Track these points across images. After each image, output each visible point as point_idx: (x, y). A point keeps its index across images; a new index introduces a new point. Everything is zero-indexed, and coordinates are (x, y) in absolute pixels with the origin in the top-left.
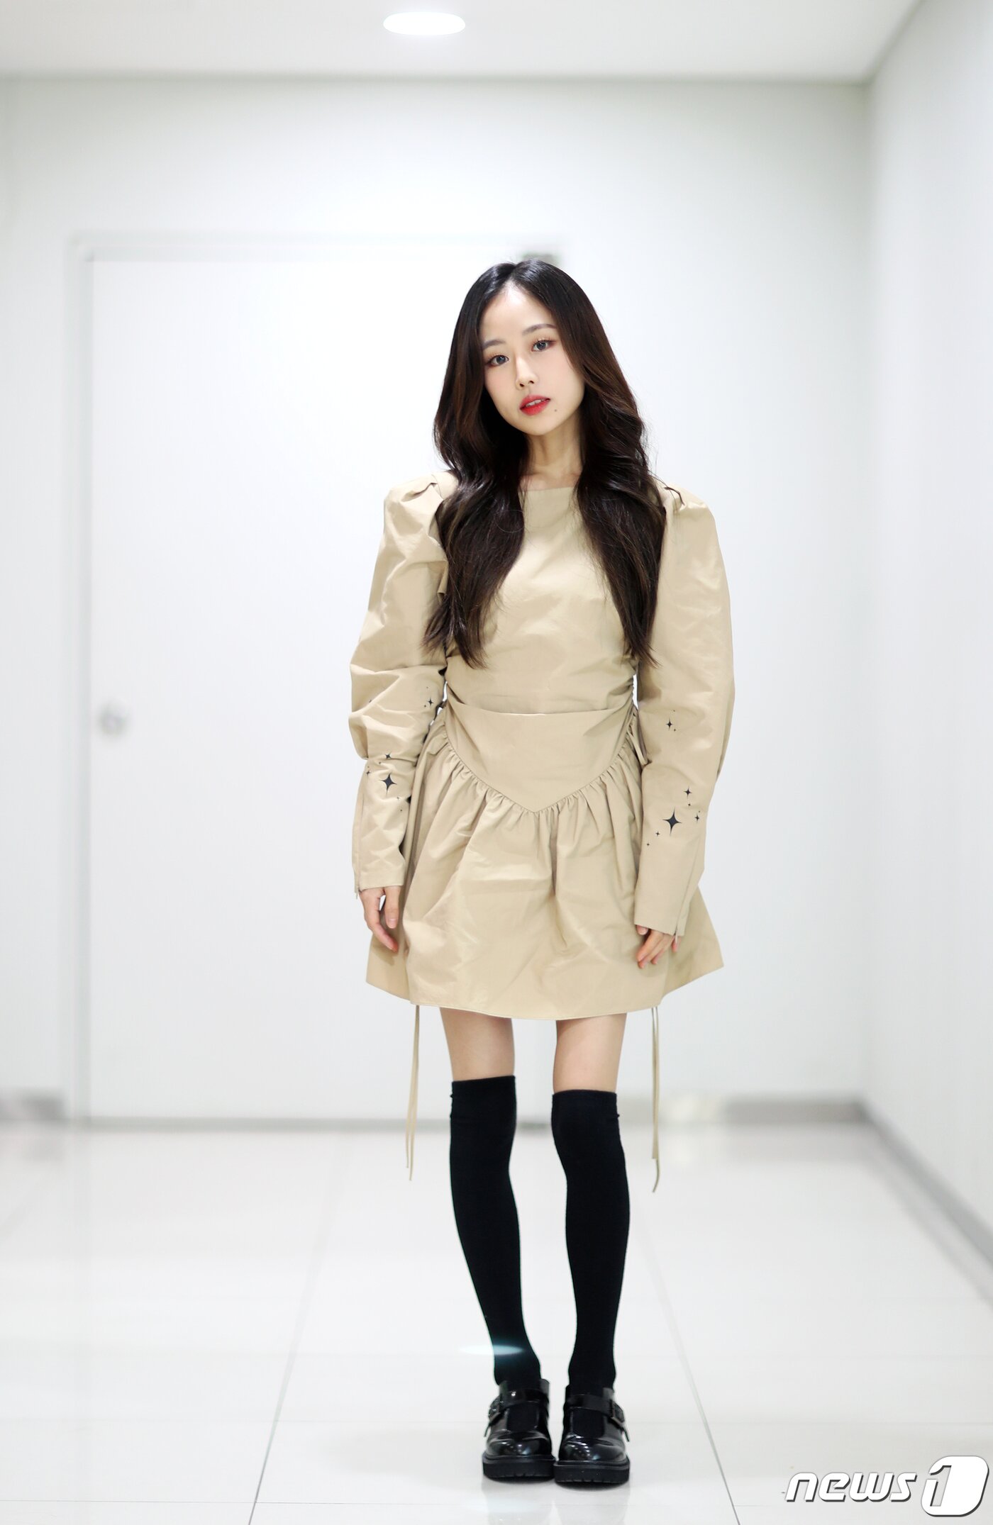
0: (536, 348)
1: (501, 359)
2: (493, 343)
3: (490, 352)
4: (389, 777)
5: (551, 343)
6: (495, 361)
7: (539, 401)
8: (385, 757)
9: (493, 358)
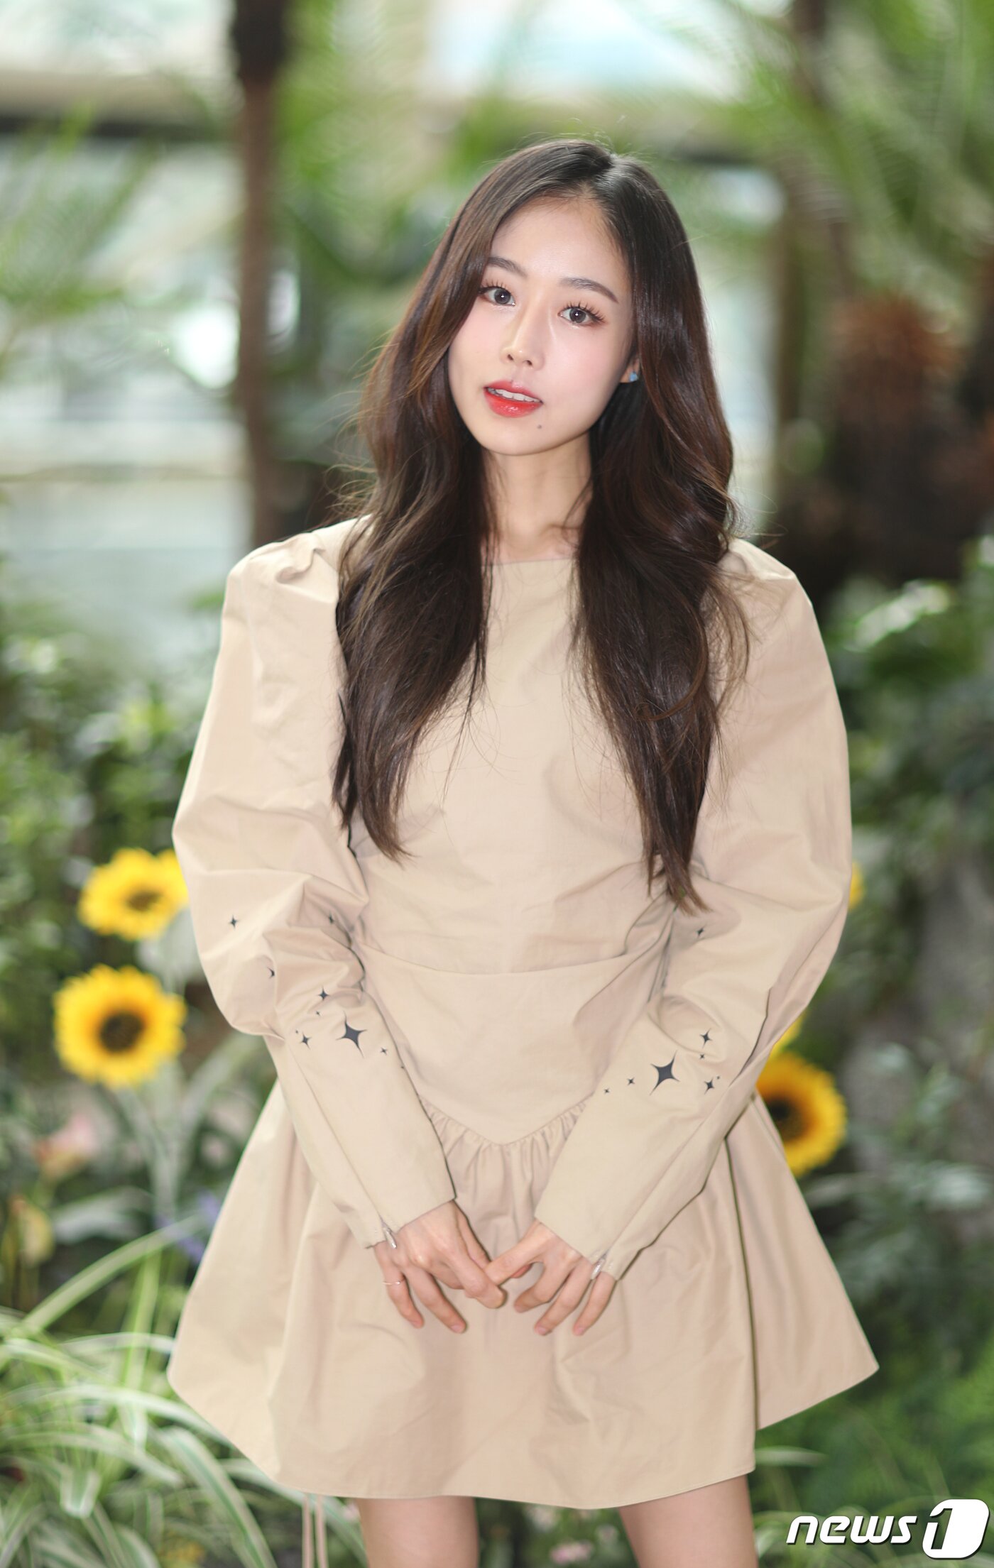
0: (567, 314)
1: (504, 296)
2: (506, 264)
3: (495, 275)
4: (347, 1027)
5: (596, 320)
6: (492, 294)
7: (528, 399)
8: (321, 998)
9: (493, 287)
